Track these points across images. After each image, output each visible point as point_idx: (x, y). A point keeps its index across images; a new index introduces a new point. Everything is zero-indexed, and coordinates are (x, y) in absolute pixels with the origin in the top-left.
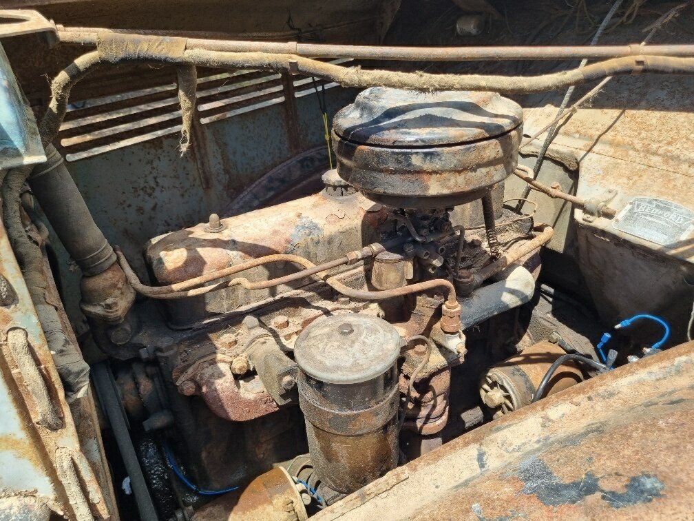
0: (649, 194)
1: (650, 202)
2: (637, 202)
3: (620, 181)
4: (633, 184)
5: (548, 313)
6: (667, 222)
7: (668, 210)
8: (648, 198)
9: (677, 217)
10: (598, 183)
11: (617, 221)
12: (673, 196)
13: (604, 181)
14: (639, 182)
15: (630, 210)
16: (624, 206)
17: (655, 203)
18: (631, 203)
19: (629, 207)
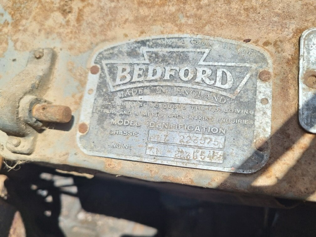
0: (119, 32)
1: (133, 53)
2: (104, 62)
3: (50, 23)
4: (78, 20)
5: (78, 212)
6: (198, 94)
7: (183, 58)
8: (123, 44)
9: (214, 73)
10: (11, 44)
11: (83, 128)
12: (173, 18)
13: (20, 36)
14: (87, 10)
15: (99, 88)
16: (83, 84)
17: (144, 50)
18: (94, 71)
19: (93, 80)
